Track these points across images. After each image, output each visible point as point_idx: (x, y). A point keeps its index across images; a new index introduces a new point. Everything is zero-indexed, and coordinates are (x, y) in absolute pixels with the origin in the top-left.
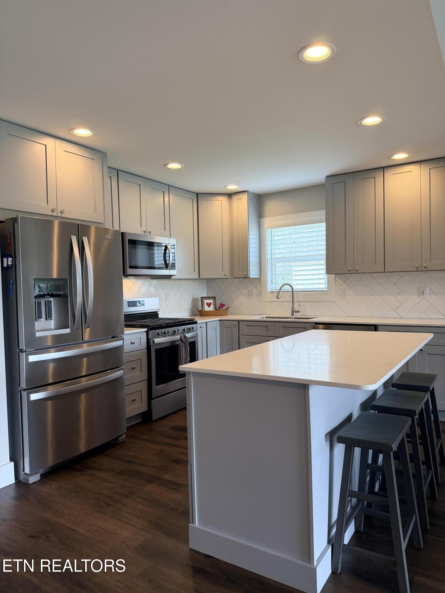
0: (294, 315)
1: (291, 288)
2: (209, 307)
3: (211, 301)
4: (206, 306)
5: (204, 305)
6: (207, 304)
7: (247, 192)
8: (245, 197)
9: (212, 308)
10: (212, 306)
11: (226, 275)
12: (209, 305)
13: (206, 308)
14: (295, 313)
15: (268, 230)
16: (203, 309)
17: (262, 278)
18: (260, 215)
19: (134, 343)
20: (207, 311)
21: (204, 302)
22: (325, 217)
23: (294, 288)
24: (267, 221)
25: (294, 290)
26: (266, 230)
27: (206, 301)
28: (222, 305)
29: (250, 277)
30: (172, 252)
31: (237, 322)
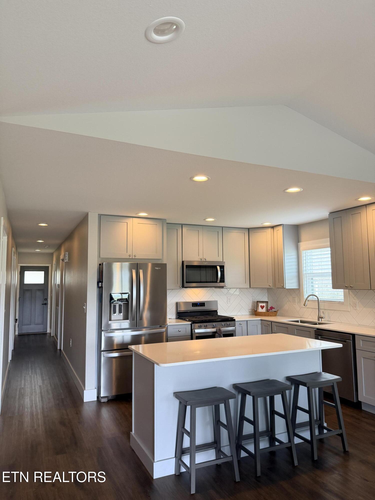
0: (319, 321)
1: (317, 298)
2: (262, 309)
3: (264, 304)
4: (260, 308)
5: (259, 307)
6: (261, 306)
7: (282, 225)
8: (281, 228)
9: (264, 310)
10: (265, 308)
11: (270, 286)
12: (262, 307)
13: (260, 310)
14: (320, 319)
15: (304, 252)
16: (258, 310)
17: (301, 288)
18: (297, 240)
19: (180, 331)
20: (260, 312)
21: (259, 305)
22: (329, 244)
23: (319, 298)
24: (302, 245)
25: (319, 300)
26: (302, 251)
27: (260, 304)
28: (272, 308)
29: (286, 288)
30: (221, 271)
31: (271, 322)
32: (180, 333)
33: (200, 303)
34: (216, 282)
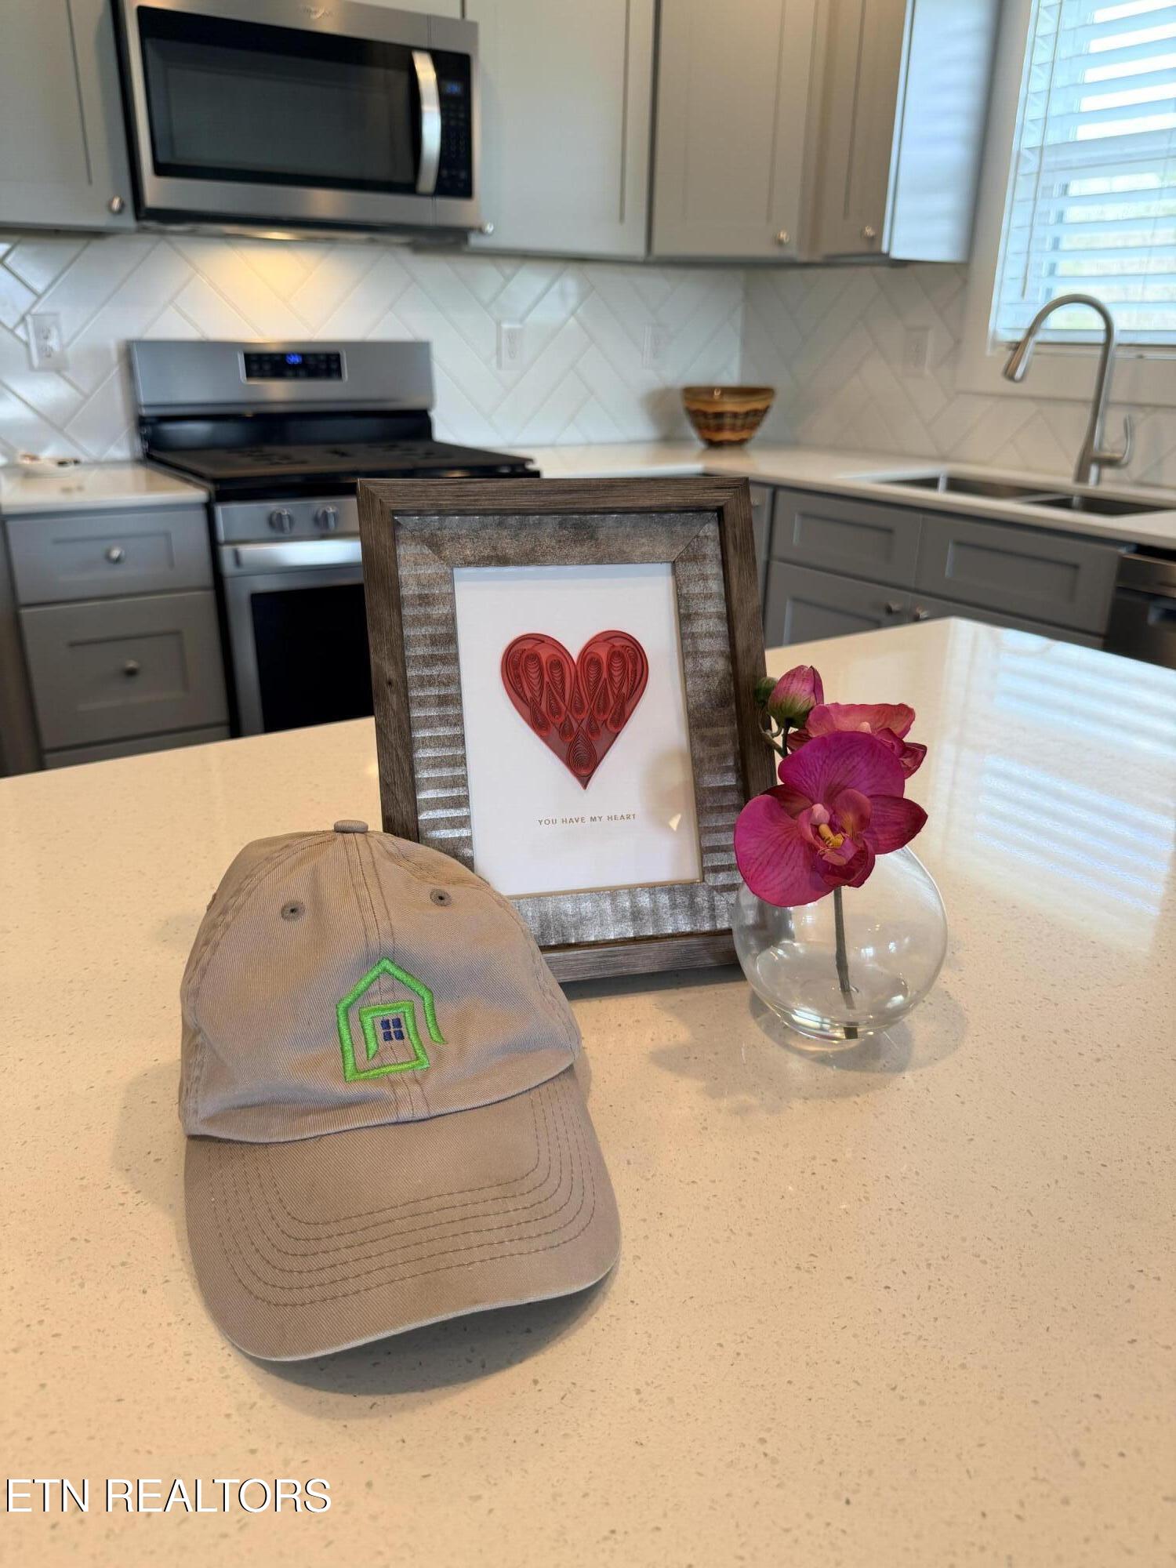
0: (1086, 481)
1: (1101, 321)
11: (780, 244)
14: (1095, 469)
17: (979, 261)
25: (1116, 340)
29: (893, 256)
30: (445, 100)
31: (768, 491)
32: (119, 572)
33: (303, 356)
34: (410, 188)
